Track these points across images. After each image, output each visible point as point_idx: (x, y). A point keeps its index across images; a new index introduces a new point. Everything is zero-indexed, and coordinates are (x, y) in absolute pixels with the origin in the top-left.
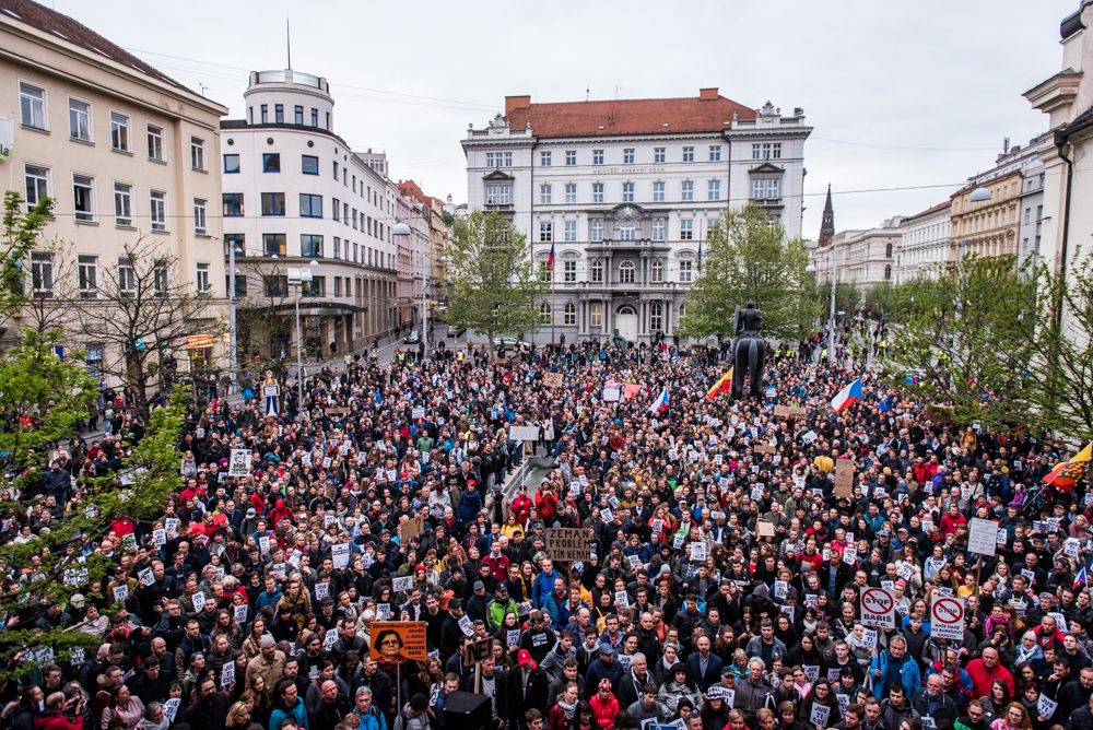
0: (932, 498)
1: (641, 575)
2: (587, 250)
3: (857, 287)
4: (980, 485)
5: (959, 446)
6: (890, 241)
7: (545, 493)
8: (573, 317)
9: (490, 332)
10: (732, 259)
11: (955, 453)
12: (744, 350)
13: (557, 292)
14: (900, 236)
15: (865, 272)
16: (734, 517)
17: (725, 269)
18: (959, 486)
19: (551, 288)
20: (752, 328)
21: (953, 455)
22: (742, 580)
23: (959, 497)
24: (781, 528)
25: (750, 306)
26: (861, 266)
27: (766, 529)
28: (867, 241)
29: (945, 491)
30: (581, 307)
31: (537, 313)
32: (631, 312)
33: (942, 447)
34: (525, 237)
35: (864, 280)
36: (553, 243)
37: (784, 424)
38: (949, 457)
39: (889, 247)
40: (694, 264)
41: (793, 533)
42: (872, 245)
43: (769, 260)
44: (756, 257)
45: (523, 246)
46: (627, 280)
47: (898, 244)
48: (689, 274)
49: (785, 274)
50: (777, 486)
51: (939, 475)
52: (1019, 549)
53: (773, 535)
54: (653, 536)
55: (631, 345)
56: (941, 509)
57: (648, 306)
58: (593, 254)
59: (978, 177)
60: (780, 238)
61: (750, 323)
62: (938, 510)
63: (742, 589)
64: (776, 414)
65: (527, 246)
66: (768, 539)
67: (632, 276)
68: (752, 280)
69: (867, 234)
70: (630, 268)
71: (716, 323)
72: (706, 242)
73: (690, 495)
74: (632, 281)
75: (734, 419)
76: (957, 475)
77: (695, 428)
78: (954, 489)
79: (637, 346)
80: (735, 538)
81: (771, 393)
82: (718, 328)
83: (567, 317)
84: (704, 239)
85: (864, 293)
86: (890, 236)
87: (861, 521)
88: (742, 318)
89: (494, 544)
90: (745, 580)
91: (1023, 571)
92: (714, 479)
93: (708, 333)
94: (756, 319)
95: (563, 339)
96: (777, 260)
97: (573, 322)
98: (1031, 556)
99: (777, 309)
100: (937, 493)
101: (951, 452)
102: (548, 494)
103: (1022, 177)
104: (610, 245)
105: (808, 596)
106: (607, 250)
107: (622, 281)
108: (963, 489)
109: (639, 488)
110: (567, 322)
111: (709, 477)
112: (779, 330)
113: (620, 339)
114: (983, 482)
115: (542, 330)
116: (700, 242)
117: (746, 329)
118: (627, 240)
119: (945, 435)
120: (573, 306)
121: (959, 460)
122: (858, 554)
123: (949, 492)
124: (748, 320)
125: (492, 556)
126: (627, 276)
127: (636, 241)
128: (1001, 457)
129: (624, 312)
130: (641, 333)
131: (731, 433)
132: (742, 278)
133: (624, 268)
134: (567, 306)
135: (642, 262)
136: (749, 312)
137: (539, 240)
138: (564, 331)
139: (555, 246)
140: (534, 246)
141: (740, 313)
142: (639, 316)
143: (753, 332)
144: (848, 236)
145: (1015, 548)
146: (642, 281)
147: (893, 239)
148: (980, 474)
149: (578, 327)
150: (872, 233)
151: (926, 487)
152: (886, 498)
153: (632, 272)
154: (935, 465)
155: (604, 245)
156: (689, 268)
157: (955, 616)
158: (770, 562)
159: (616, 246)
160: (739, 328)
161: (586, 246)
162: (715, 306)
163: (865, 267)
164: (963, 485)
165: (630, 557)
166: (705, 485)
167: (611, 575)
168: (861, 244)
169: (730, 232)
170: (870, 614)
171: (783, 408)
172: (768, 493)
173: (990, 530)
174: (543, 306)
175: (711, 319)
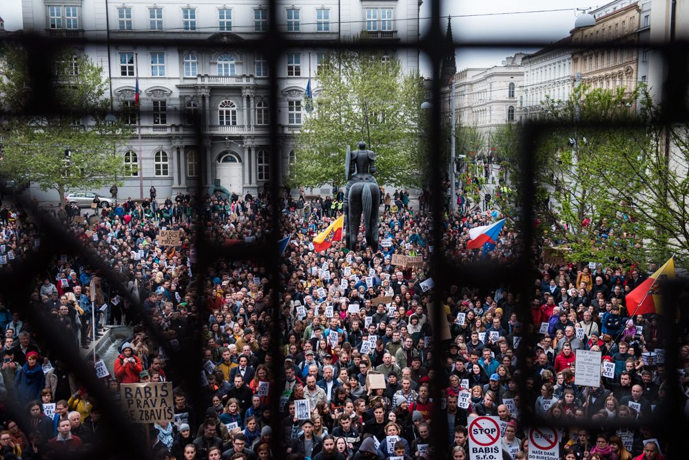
0: (549, 339)
1: (238, 441)
2: (179, 87)
3: (478, 131)
4: (594, 323)
5: (575, 287)
6: (512, 80)
7: (126, 360)
8: (165, 167)
9: (61, 185)
10: (345, 97)
11: (570, 294)
12: (357, 196)
13: (145, 137)
14: (522, 74)
15: (488, 113)
16: (344, 372)
17: (337, 108)
18: (573, 325)
19: (137, 132)
20: (365, 172)
21: (569, 297)
22: (352, 436)
23: (573, 336)
24: (393, 379)
25: (362, 147)
26: (484, 108)
27: (377, 381)
28: (488, 80)
29: (559, 331)
30: (175, 154)
31: (118, 161)
32: (235, 161)
33: (558, 289)
34: (101, 70)
35: (488, 123)
36: (137, 79)
37: (400, 274)
38: (564, 299)
39: (512, 86)
40: (303, 103)
41: (406, 382)
42: (494, 85)
43: (385, 98)
44: (371, 95)
45: (99, 80)
46: (228, 123)
47: (520, 84)
48: (299, 115)
49: (402, 114)
50: (390, 337)
51: (555, 316)
52: (626, 382)
53: (384, 386)
54: (255, 398)
55: (235, 198)
56: (557, 350)
57: (253, 153)
58: (186, 92)
59: (598, 10)
60: (395, 75)
61: (362, 165)
62: (552, 351)
63: (351, 446)
64: (393, 263)
65: (103, 81)
66: (379, 393)
67: (234, 118)
68: (368, 120)
69: (489, 72)
70: (231, 109)
71: (330, 170)
72: (316, 79)
73: (297, 352)
74: (234, 123)
75: (347, 271)
76: (572, 316)
77: (305, 284)
78: (568, 328)
79: (241, 199)
80: (343, 392)
81: (387, 242)
82: (331, 175)
83: (158, 167)
84: (313, 75)
85: (487, 136)
86: (512, 75)
87: (475, 366)
88: (354, 161)
89: (62, 423)
90: (355, 437)
91: (630, 403)
92: (324, 334)
93: (322, 181)
94: (369, 160)
95: (153, 193)
96: (393, 99)
97: (165, 173)
98: (636, 387)
99: (395, 153)
100: (553, 334)
101: (567, 293)
102: (131, 362)
103: (639, 11)
104: (207, 82)
105: (419, 446)
106: (203, 87)
107: (222, 123)
108: (577, 329)
109: (239, 350)
110: (158, 173)
111: (319, 333)
112: (398, 177)
113: (222, 191)
114: (598, 321)
115: (127, 183)
116: (310, 79)
117: (358, 173)
118: (227, 76)
119: (562, 277)
120: (164, 154)
121: (575, 301)
122: (473, 399)
123: (564, 333)
124: (361, 163)
125: (59, 437)
126: (228, 118)
127: (237, 77)
128: (615, 296)
129: (226, 160)
130: (247, 185)
131: (344, 285)
132: (356, 120)
133: (224, 109)
134: (158, 154)
135: (245, 102)
136: (361, 153)
137: (119, 75)
138: (156, 183)
139: (139, 81)
140: (113, 81)
141: (352, 155)
142: (243, 165)
143: (366, 176)
144: (470, 74)
145: (622, 381)
146: (246, 124)
147: (515, 77)
148: (595, 313)
149: (172, 179)
150: (493, 71)
151: (542, 328)
152: (501, 342)
153: (234, 112)
154: (552, 306)
155: (199, 82)
156: (298, 109)
157: (550, 442)
158: (379, 413)
159: (213, 82)
160: (351, 172)
161: (178, 82)
162: (328, 151)
163: (488, 108)
164: (577, 324)
165: (228, 425)
166: (314, 342)
167: (205, 445)
168: (482, 84)
169: (342, 67)
170: (478, 447)
171: (400, 257)
172: (382, 346)
173: (594, 361)
174: (128, 154)
175: (324, 165)
